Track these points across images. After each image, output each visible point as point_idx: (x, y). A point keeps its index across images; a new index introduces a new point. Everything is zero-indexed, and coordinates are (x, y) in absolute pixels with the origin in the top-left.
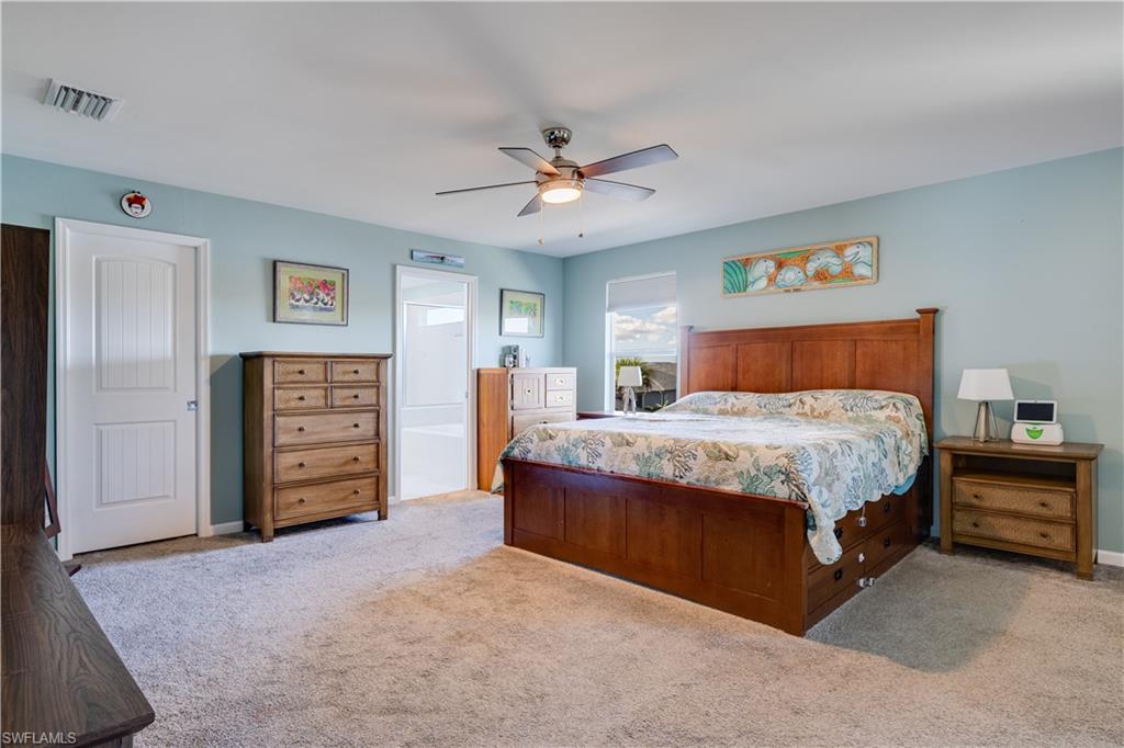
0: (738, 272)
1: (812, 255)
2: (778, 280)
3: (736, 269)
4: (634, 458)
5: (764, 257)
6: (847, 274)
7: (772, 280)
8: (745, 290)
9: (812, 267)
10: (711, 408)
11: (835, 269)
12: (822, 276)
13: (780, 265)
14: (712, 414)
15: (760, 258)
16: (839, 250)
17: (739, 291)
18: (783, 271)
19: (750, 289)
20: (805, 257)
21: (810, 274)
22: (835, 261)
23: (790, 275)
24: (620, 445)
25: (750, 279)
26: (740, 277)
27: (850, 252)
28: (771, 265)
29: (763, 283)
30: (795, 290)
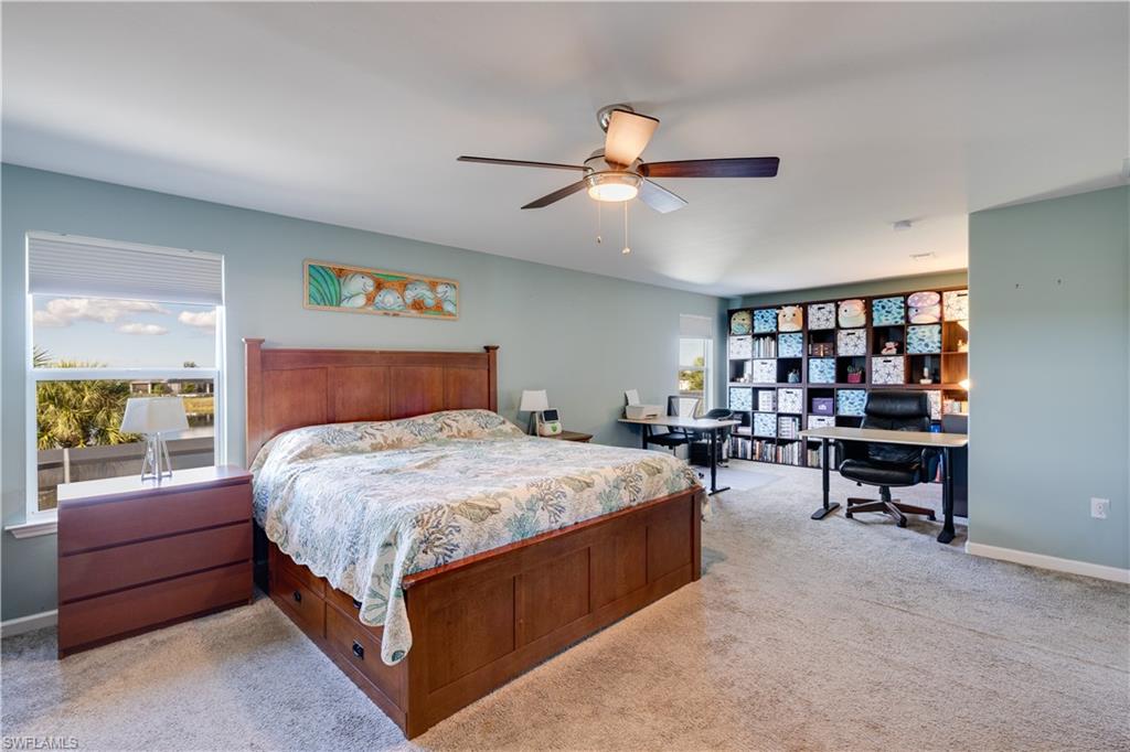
0: (329, 282)
1: (411, 283)
2: (376, 300)
3: (327, 277)
4: (597, 498)
5: (362, 273)
6: (439, 308)
7: (370, 299)
8: (338, 305)
9: (410, 295)
10: (359, 444)
11: (430, 302)
12: (418, 305)
13: (379, 286)
14: (362, 452)
15: (357, 273)
16: (433, 285)
17: (331, 305)
18: (382, 293)
19: (344, 304)
20: (404, 285)
21: (409, 300)
22: (428, 294)
23: (389, 298)
24: (582, 489)
25: (345, 293)
26: (332, 288)
27: (441, 289)
28: (370, 285)
29: (361, 301)
30: (395, 315)
